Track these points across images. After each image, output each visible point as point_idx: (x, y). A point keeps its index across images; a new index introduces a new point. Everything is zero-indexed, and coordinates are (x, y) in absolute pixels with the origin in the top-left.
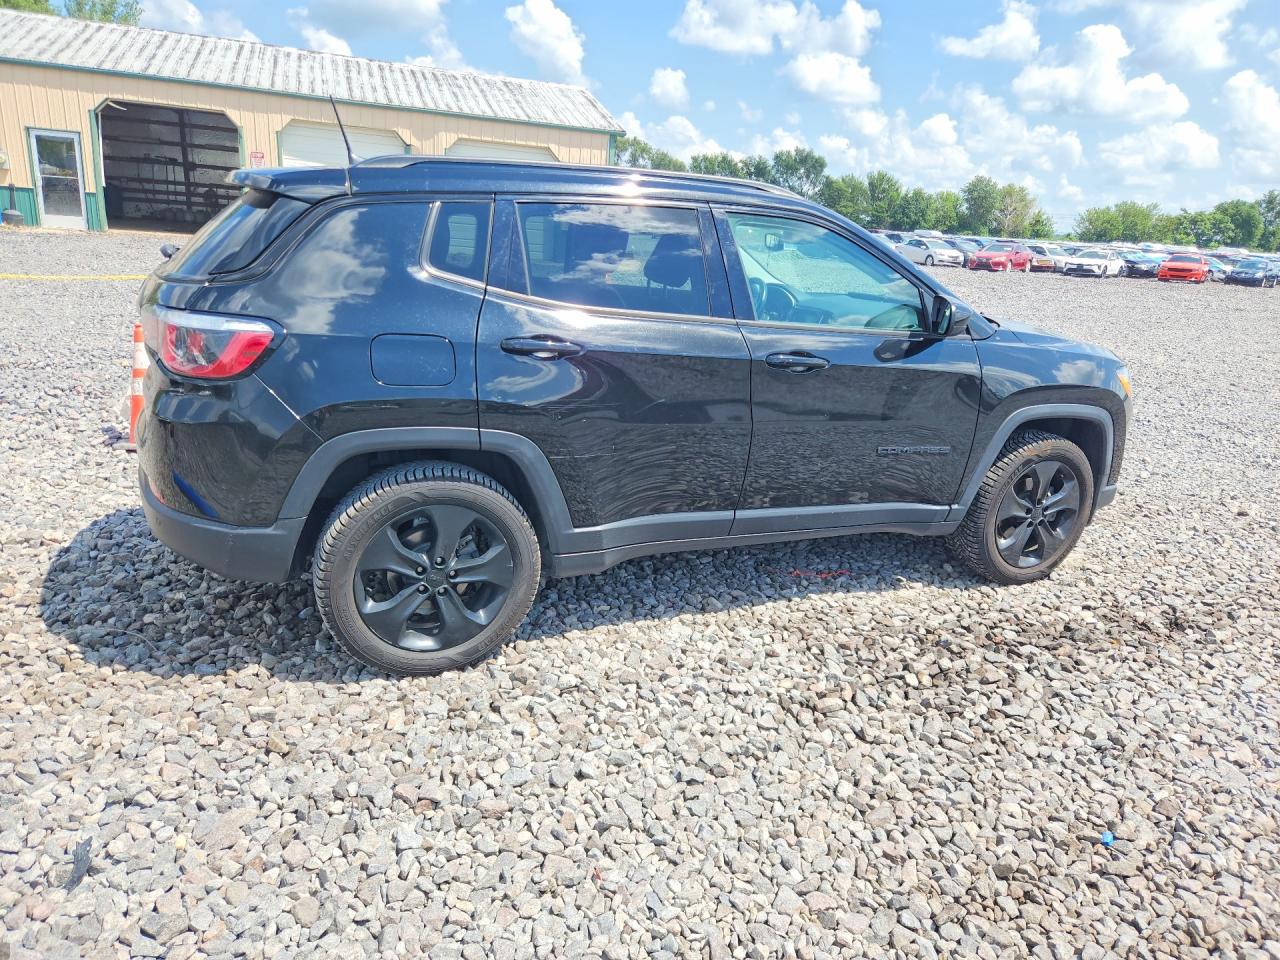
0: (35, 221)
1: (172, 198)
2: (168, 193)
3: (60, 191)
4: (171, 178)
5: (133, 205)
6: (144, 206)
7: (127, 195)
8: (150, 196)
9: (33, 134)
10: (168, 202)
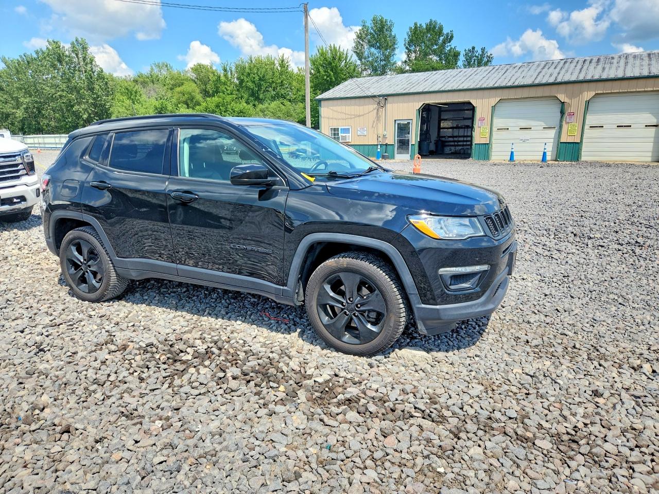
0: (393, 157)
1: (465, 143)
2: (464, 141)
3: (403, 144)
4: (466, 134)
5: (448, 148)
6: (453, 148)
7: (447, 144)
8: (456, 143)
9: (397, 122)
10: (463, 145)
